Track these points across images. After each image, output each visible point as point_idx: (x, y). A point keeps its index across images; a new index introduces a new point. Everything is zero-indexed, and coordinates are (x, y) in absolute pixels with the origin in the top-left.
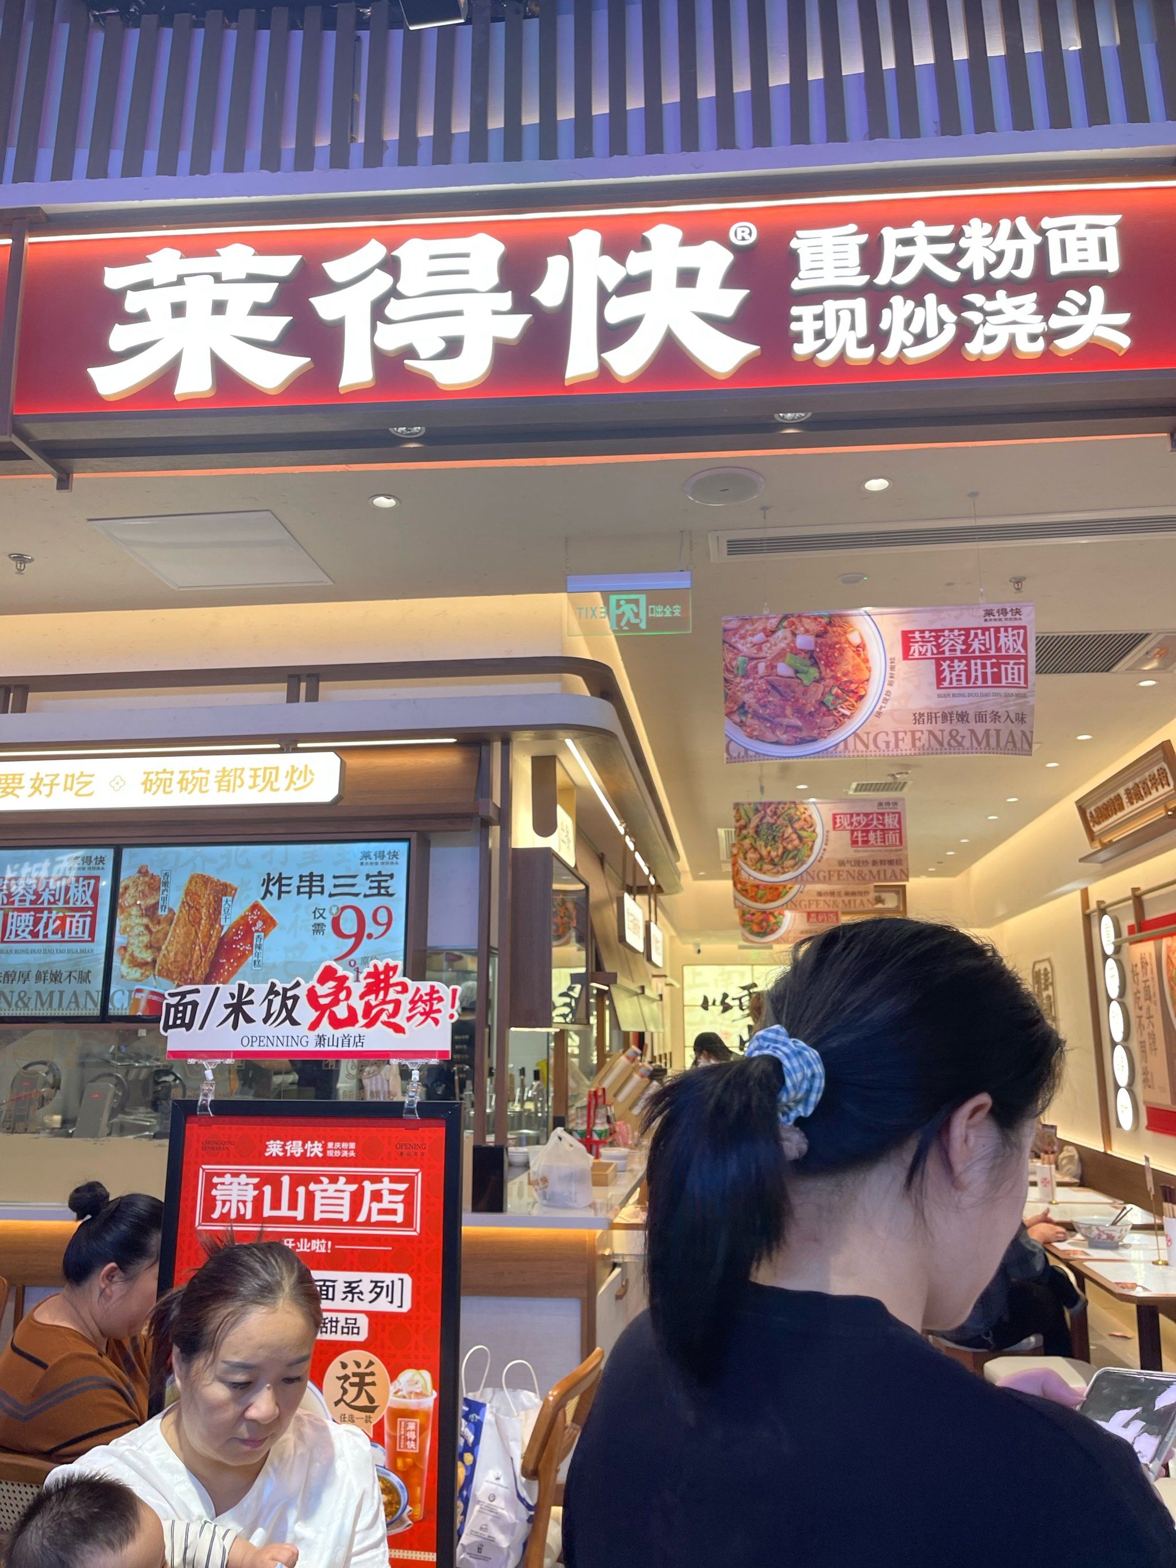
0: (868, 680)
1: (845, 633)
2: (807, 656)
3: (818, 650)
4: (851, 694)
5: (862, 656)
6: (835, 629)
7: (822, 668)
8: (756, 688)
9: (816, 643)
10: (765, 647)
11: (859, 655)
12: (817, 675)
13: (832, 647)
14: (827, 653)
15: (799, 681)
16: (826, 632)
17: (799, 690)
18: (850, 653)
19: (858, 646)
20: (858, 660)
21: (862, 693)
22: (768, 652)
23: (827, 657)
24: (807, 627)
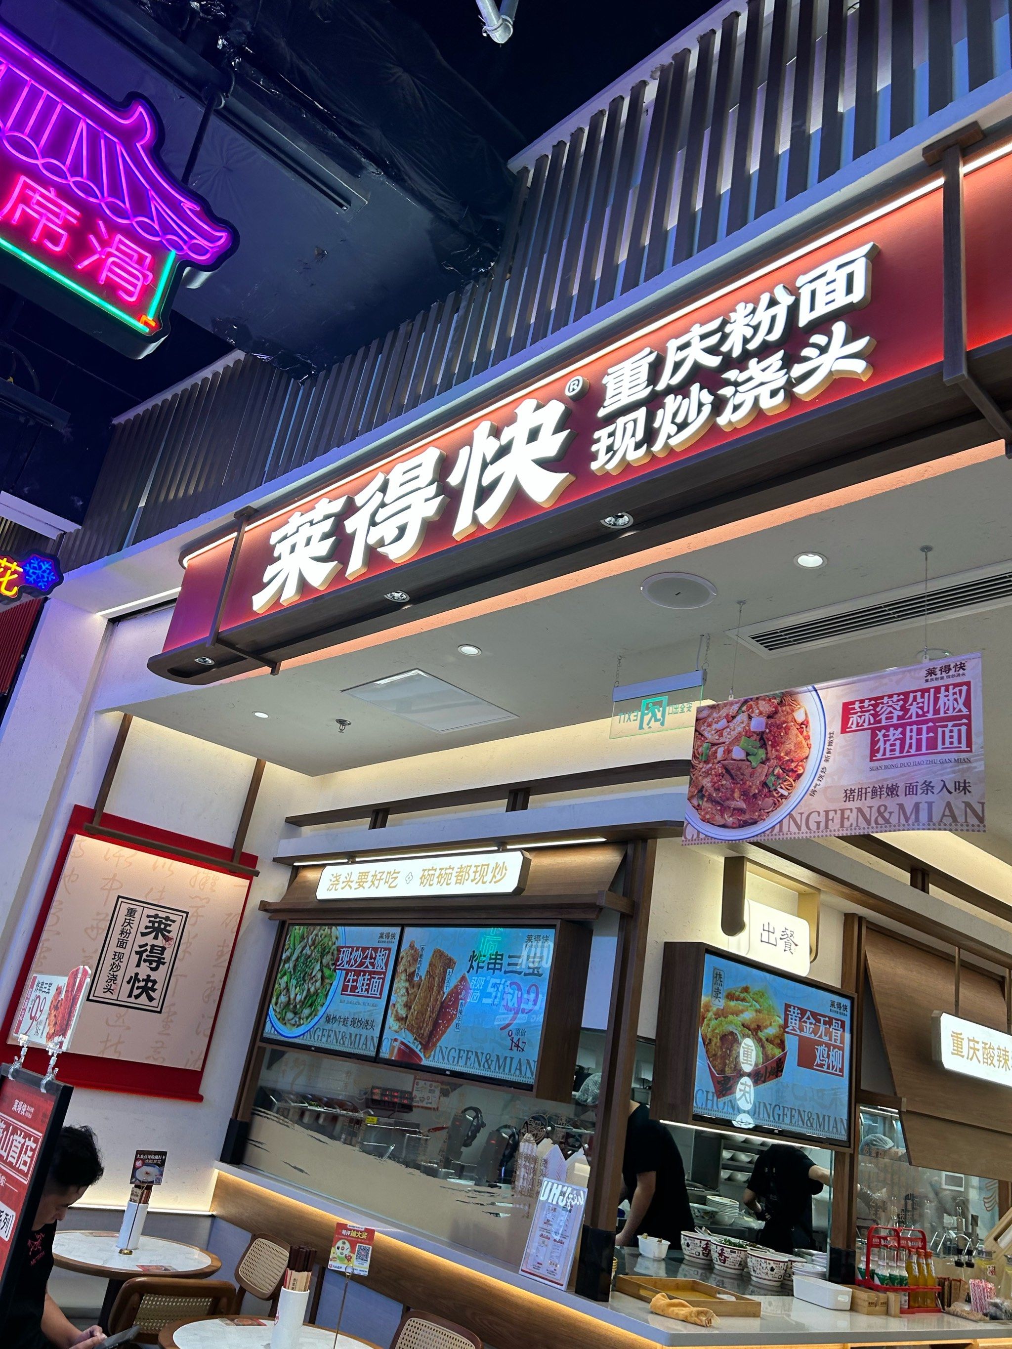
0: (807, 758)
1: (793, 711)
2: (758, 737)
3: (767, 731)
4: (790, 774)
5: (805, 733)
6: (784, 708)
7: (769, 748)
8: (713, 773)
9: (767, 724)
10: (725, 734)
11: (802, 733)
12: (764, 756)
13: (779, 727)
14: (775, 733)
15: (749, 763)
16: (776, 712)
17: (747, 772)
18: (794, 731)
19: (802, 724)
20: (801, 738)
21: (800, 772)
22: (727, 738)
23: (774, 737)
24: (761, 709)
